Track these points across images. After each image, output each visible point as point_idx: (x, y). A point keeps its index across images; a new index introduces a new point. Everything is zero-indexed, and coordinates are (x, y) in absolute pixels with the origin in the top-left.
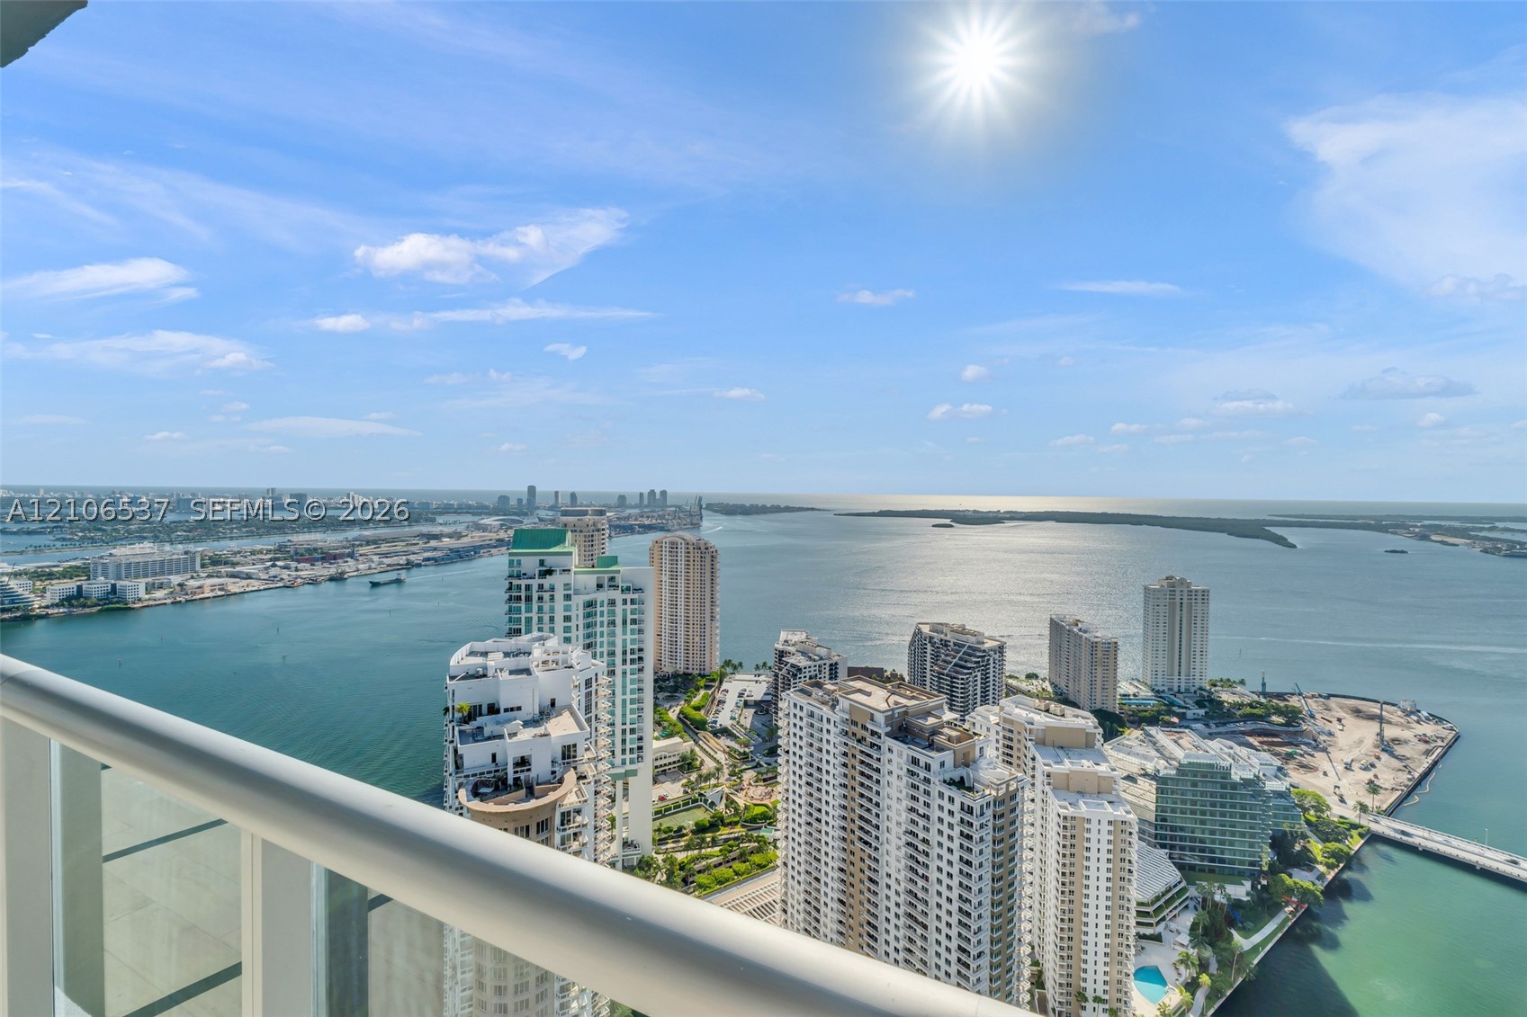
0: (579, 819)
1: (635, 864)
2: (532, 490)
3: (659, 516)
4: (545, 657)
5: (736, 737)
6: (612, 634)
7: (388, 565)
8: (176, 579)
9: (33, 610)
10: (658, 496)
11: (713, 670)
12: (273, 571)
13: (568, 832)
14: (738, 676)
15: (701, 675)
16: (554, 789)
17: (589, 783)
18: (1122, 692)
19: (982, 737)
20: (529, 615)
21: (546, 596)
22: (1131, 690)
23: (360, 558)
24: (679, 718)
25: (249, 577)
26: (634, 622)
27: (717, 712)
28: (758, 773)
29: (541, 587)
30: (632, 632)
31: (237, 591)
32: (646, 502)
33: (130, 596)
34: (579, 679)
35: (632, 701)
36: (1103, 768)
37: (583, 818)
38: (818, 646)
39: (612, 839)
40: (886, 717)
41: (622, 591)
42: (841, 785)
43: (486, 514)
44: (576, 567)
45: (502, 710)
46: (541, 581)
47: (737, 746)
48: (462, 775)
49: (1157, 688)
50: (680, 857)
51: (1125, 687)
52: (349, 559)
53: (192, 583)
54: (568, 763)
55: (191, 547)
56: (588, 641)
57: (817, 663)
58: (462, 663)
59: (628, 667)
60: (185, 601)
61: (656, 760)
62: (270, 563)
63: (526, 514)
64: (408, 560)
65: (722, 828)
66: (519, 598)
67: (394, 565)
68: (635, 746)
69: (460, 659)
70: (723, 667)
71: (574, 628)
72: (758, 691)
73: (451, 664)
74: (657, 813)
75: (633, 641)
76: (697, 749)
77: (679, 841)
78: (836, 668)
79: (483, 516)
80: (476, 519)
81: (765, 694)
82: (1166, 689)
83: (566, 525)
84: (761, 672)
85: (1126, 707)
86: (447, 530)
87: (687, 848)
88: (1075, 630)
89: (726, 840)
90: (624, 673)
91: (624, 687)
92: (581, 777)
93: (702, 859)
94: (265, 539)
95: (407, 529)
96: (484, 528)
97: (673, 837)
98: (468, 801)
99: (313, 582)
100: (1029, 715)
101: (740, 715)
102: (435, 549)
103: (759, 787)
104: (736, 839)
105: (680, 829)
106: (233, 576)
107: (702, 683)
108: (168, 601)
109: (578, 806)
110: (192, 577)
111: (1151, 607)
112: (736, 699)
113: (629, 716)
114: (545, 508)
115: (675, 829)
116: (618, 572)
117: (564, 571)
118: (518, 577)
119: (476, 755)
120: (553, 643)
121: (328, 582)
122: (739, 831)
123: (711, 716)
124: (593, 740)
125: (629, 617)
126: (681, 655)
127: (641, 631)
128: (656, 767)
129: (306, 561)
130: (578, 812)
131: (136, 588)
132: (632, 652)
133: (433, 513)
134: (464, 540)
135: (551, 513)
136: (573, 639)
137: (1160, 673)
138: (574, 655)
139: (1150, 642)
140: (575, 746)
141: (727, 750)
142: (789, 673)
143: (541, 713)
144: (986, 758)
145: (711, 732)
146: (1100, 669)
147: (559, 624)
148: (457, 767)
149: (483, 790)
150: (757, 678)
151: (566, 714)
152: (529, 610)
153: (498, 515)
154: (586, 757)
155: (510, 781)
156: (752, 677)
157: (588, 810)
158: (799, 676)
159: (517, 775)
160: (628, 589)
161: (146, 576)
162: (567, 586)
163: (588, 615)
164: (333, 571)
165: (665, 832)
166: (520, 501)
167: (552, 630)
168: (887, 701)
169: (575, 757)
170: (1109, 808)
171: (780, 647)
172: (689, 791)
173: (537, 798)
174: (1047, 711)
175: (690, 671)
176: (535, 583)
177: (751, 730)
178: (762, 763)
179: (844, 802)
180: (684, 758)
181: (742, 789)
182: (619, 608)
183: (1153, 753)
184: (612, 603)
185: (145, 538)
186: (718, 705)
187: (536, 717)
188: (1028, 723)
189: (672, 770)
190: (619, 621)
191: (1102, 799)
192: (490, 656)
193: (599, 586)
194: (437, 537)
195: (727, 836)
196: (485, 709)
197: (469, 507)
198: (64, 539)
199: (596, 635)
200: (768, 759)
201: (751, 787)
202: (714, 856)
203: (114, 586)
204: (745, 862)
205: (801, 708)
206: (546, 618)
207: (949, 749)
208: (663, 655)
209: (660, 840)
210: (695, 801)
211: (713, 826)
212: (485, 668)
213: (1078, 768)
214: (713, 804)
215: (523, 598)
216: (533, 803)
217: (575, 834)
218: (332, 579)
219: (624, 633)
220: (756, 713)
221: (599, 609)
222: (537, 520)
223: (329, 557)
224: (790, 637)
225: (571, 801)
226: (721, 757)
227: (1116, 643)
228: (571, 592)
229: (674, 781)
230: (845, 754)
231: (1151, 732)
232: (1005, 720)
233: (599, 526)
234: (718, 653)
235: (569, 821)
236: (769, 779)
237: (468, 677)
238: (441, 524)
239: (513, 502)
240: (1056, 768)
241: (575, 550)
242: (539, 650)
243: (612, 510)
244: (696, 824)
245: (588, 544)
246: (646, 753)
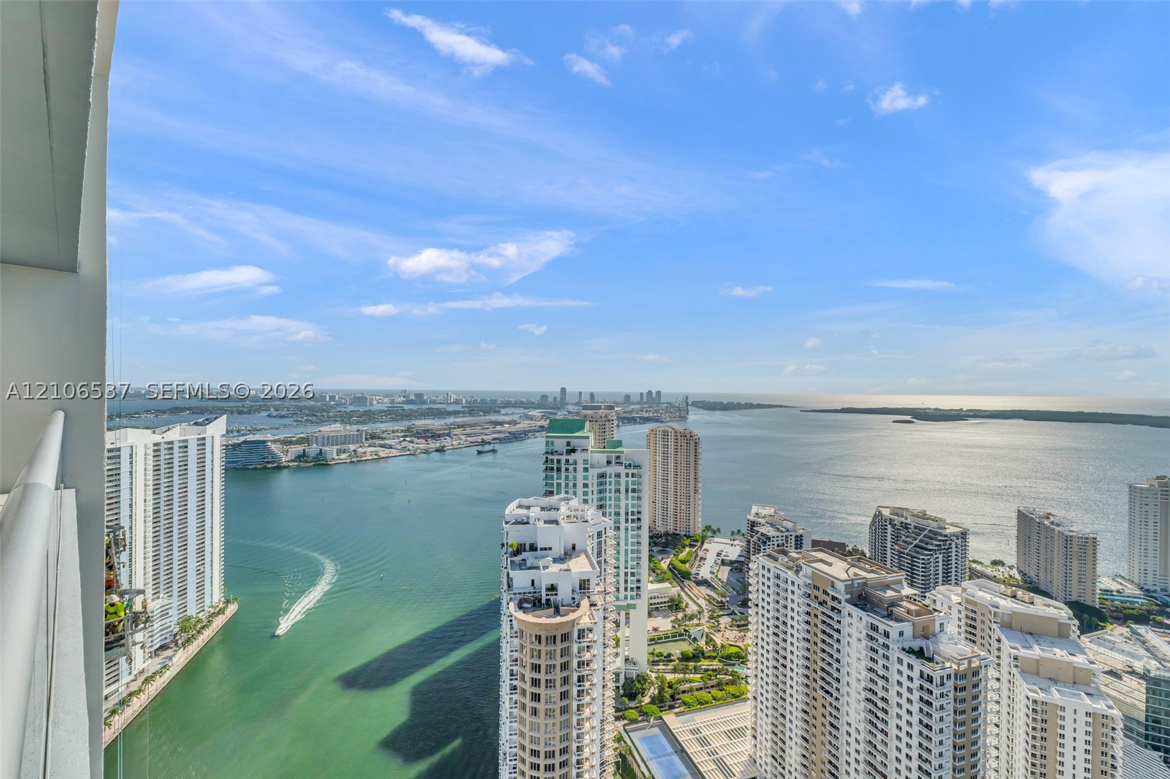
0: (590, 635)
1: (634, 678)
2: (563, 390)
3: (655, 410)
4: (569, 513)
5: (715, 588)
6: (618, 499)
7: (471, 442)
8: (352, 447)
9: (282, 463)
10: (654, 395)
11: (696, 532)
12: (404, 444)
13: (583, 644)
14: (716, 539)
15: (688, 537)
16: (573, 611)
17: (598, 610)
18: (1103, 587)
19: (942, 614)
20: (559, 481)
21: (571, 468)
22: (1114, 586)
23: (454, 437)
24: (668, 567)
25: (390, 447)
26: (634, 491)
27: (699, 566)
28: (733, 619)
29: (567, 461)
30: (633, 498)
31: (384, 456)
32: (645, 400)
33: (329, 457)
34: (593, 531)
35: (633, 551)
36: (1079, 659)
37: (594, 636)
38: (785, 520)
39: (617, 655)
40: (845, 585)
41: (625, 466)
42: (804, 639)
43: (533, 408)
44: (592, 447)
45: (539, 549)
46: (568, 457)
47: (715, 596)
48: (512, 592)
49: (1146, 587)
50: (670, 677)
51: (1105, 583)
52: (447, 438)
53: (360, 450)
54: (583, 593)
55: (361, 427)
56: (600, 503)
57: (784, 534)
58: (513, 513)
59: (630, 525)
60: (357, 460)
61: (651, 598)
62: (402, 439)
63: (559, 408)
64: (482, 439)
65: (703, 660)
66: (552, 469)
67: (474, 442)
68: (635, 586)
69: (512, 510)
70: (704, 531)
71: (590, 493)
72: (734, 552)
73: (506, 513)
74: (651, 640)
75: (633, 506)
76: (683, 594)
77: (668, 665)
78: (801, 540)
79: (531, 409)
80: (526, 411)
81: (739, 556)
82: (1158, 589)
83: (585, 417)
84: (736, 537)
85: (1108, 603)
86: (507, 419)
87: (675, 671)
88: (1046, 522)
89: (706, 670)
90: (627, 529)
91: (626, 540)
92: (593, 605)
93: (687, 682)
94: (400, 423)
95: (482, 418)
96: (531, 418)
97: (663, 661)
98: (515, 612)
99: (427, 452)
100: (994, 599)
101: (718, 571)
102: (500, 432)
103: (734, 631)
104: (714, 670)
105: (669, 655)
106: (382, 446)
107: (687, 542)
108: (348, 461)
109: (590, 626)
110: (361, 446)
111: (1137, 505)
112: (715, 557)
113: (630, 563)
114: (572, 404)
115: (665, 655)
116: (622, 452)
117: (583, 450)
118: (552, 453)
119: (521, 579)
120: (574, 503)
121: (435, 453)
122: (716, 664)
123: (695, 569)
124: (602, 578)
125: (631, 487)
126: (671, 519)
127: (639, 498)
128: (651, 604)
129: (423, 438)
130: (591, 630)
131: (332, 452)
132: (633, 514)
133: (499, 407)
134: (518, 426)
135: (576, 408)
136: (590, 501)
137: (1150, 572)
138: (589, 513)
139: (1137, 540)
140: (588, 580)
141: (707, 597)
142: (759, 541)
143: (566, 554)
144: (946, 633)
145: (694, 582)
146: (1075, 564)
147: (580, 489)
148: (509, 587)
149: (525, 605)
150: (732, 542)
151: (583, 556)
152: (559, 478)
153: (540, 409)
154: (596, 590)
155: (544, 601)
156: (728, 541)
157: (598, 629)
158: (768, 543)
159: (548, 597)
160: (630, 465)
161: (337, 445)
162: (585, 461)
163: (600, 484)
164: (437, 445)
165: (658, 656)
166: (555, 398)
167: (575, 494)
168: (847, 571)
169: (588, 589)
170: (1087, 700)
171: (751, 518)
172: (677, 626)
173: (562, 616)
174: (1014, 597)
175: (678, 532)
176: (563, 458)
177: (727, 584)
178: (736, 612)
179: (806, 654)
180: (672, 600)
181: (719, 631)
182: (623, 480)
183: (1142, 652)
184: (618, 475)
185: (337, 421)
186: (700, 561)
187: (562, 556)
188: (993, 606)
189: (663, 608)
190: (623, 489)
191: (1078, 690)
192: (532, 509)
193: (609, 463)
194: (501, 424)
195: (707, 667)
196: (527, 547)
197: (522, 403)
198: (297, 421)
199: (606, 499)
200: (741, 609)
201: (727, 630)
202: (697, 681)
203: (321, 450)
204: (721, 690)
205: (769, 570)
206: (571, 484)
207: (908, 621)
208: (657, 518)
209: (653, 661)
210: (681, 635)
211: (697, 656)
212: (528, 518)
213: (1050, 656)
214: (695, 639)
215: (555, 469)
216: (558, 620)
217: (588, 647)
218: (437, 450)
219: (627, 499)
220: (731, 570)
221: (608, 480)
222: (566, 413)
223: (436, 436)
224: (760, 511)
225: (585, 622)
226: (702, 602)
227: (1095, 539)
228: (588, 466)
229: (664, 617)
230: (808, 613)
231: (1139, 631)
232: (968, 601)
233: (610, 418)
234: (700, 520)
235: (584, 636)
236: (742, 626)
237: (517, 523)
238: (504, 415)
239: (551, 400)
240: (1023, 652)
241: (591, 435)
242: (565, 507)
243: (619, 405)
244: (682, 653)
245: (601, 431)
246: (643, 592)
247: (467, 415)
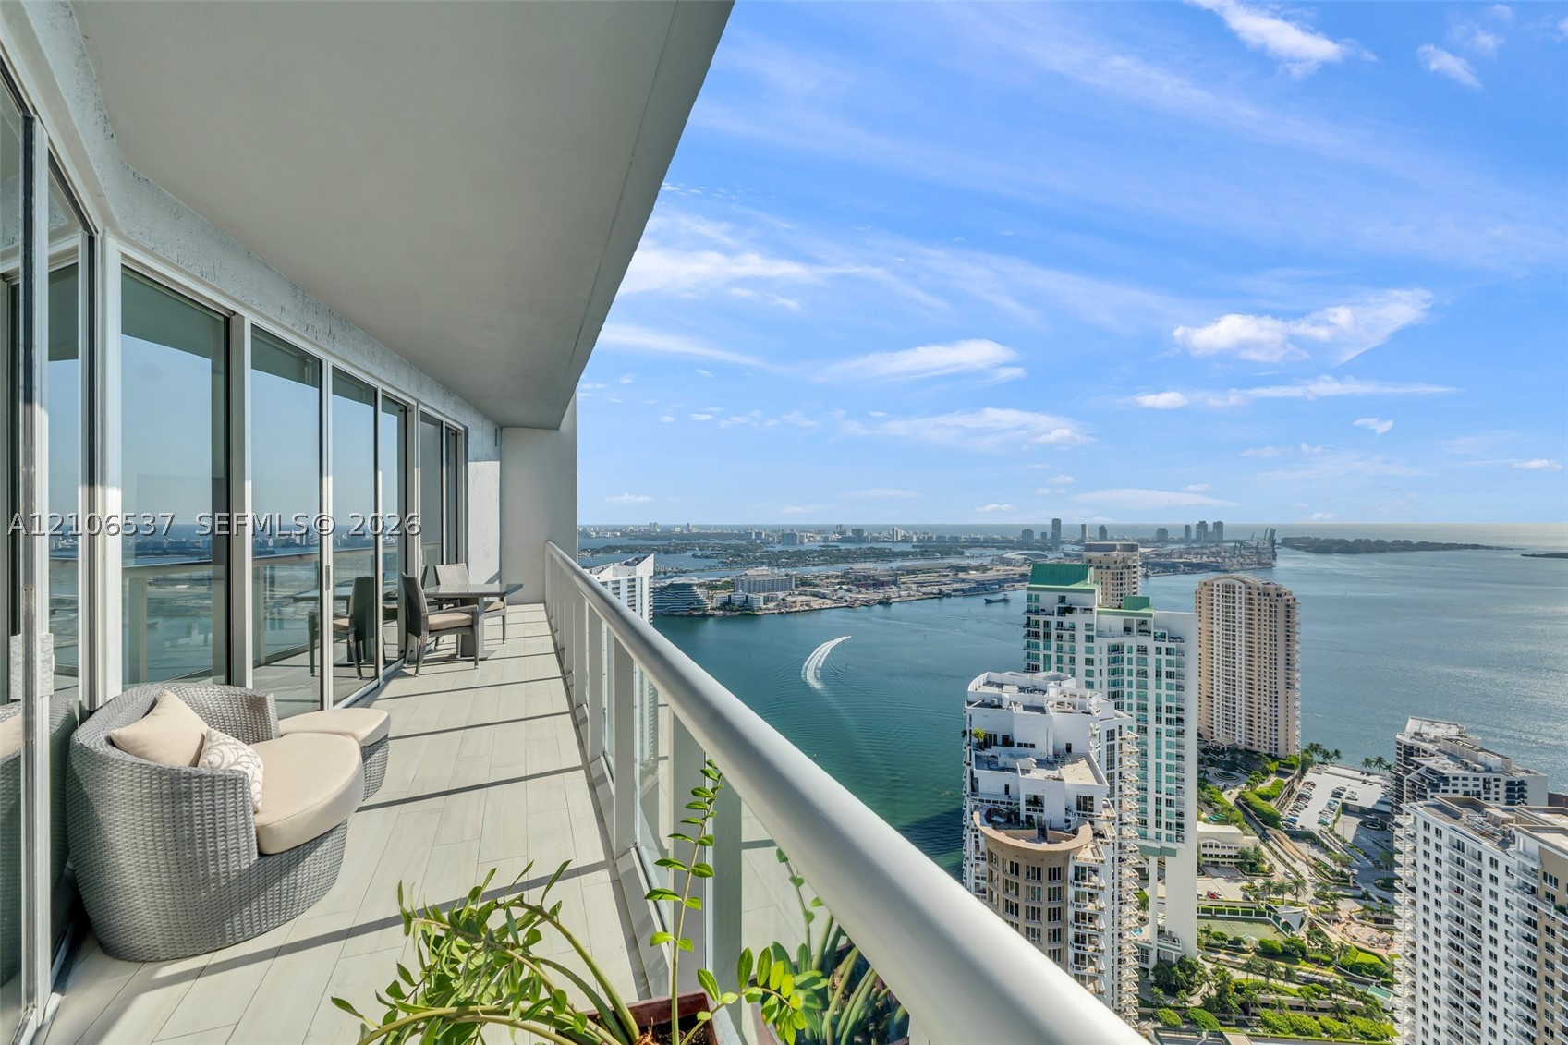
0: (1095, 879)
1: (1174, 961)
2: (1056, 523)
3: (1213, 553)
4: (1061, 698)
5: (1327, 849)
6: (1142, 686)
7: (924, 594)
8: (781, 595)
9: (707, 610)
10: (1210, 529)
11: (1290, 752)
12: (841, 593)
13: (1082, 889)
14: (1331, 769)
15: (1275, 759)
16: (1068, 839)
17: (1107, 843)
20: (1047, 653)
21: (1066, 635)
23: (902, 586)
24: (1237, 803)
25: (824, 596)
26: (1170, 675)
27: (1296, 808)
28: (1365, 907)
29: (1060, 625)
30: (1169, 687)
31: (817, 607)
32: (1193, 535)
33: (755, 606)
34: (1101, 728)
35: (1169, 768)
37: (1100, 880)
38: (1482, 750)
39: (1143, 920)
41: (1155, 637)
42: (1522, 968)
43: (1010, 548)
44: (1099, 606)
45: (1016, 745)
46: (1060, 619)
47: (1329, 862)
48: (978, 798)
50: (1238, 976)
52: (893, 586)
53: (789, 598)
54: (1083, 815)
55: (790, 571)
56: (1114, 689)
57: (1481, 776)
58: (979, 690)
59: (1164, 727)
60: (786, 612)
61: (1205, 846)
62: (837, 587)
63: (1050, 549)
64: (939, 590)
65: (1303, 962)
66: (1037, 635)
67: (929, 594)
68: (1173, 821)
69: (977, 686)
70: (1306, 751)
71: (1097, 673)
72: (1370, 794)
73: (969, 690)
74: (1204, 911)
75: (1169, 698)
76: (1264, 849)
77: (1235, 956)
78: (1521, 790)
79: (1008, 550)
80: (1000, 552)
81: (1379, 802)
83: (1090, 561)
84: (1375, 769)
86: (974, 562)
87: (1248, 968)
89: (1308, 981)
90: (1158, 733)
91: (1158, 748)
92: (1098, 835)
93: (1271, 990)
94: (835, 566)
95: (940, 561)
96: (1008, 562)
97: (1226, 948)
98: (982, 825)
99: (867, 604)
101: (1335, 821)
102: (963, 581)
103: (1367, 928)
104: (1327, 984)
105: (1237, 941)
106: (814, 595)
107: (1274, 766)
108: (776, 611)
109: (1094, 864)
110: (790, 594)
112: (1328, 798)
113: (1165, 786)
114: (1070, 543)
115: (1230, 938)
116: (1150, 615)
117: (1085, 609)
118: (1037, 612)
119: (991, 782)
120: (1070, 684)
121: (877, 606)
122: (1328, 974)
123: (1287, 812)
124: (1116, 799)
125: (1165, 669)
126: (1241, 726)
127: (1180, 688)
128: (1205, 855)
129: (863, 586)
130: (1095, 872)
131: (758, 599)
132: (1169, 710)
133: (962, 547)
134: (990, 573)
135: (1077, 548)
136: (1097, 685)
138: (1094, 701)
140: (1091, 799)
141: (1313, 862)
142: (1423, 781)
143: (1056, 755)
145: (1286, 832)
147: (1081, 667)
148: (973, 789)
149: (996, 818)
150: (1364, 777)
151: (1083, 763)
152: (1048, 648)
153: (1022, 549)
154: (1104, 814)
155: (1023, 818)
156: (1357, 775)
157: (1107, 870)
158: (1443, 787)
159: (1030, 813)
160: (1163, 636)
161: (764, 592)
162: (1089, 626)
163: (1114, 661)
164: (881, 595)
165: (1217, 938)
166: (1044, 535)
167: (1073, 673)
169: (1091, 810)
171: (1407, 740)
172: (1252, 898)
173: (1049, 842)
175: (1255, 748)
176: (1054, 620)
177: (1353, 846)
178: (1373, 896)
180: (1244, 855)
181: (1335, 921)
182: (1152, 658)
184: (1142, 650)
185: (763, 563)
186: (1298, 800)
187: (1051, 759)
189: (1227, 865)
190: (1151, 671)
192: (1005, 688)
193: (1127, 630)
194: (965, 569)
195: (1311, 976)
196: (999, 740)
197: (994, 541)
198: (722, 562)
199: (1123, 684)
200: (1385, 894)
201: (1352, 923)
202: (1290, 994)
203: (747, 597)
204: (1341, 1020)
205: (1439, 833)
206: (1066, 658)
208: (1215, 722)
209: (1207, 945)
210: (1259, 913)
211: (1291, 953)
212: (1000, 699)
214: (1287, 926)
215: (1042, 634)
216: (1043, 846)
217: (1091, 894)
218: (881, 603)
219: (1159, 687)
220: (1360, 823)
221: (1126, 655)
222: (1062, 555)
223: (878, 584)
224: (1425, 729)
225: (1086, 857)
226: (1305, 871)
228: (1094, 633)
229: (1229, 879)
230: (1529, 922)
233: (1130, 563)
234: (1298, 732)
235: (1084, 878)
236: (1385, 922)
237: (984, 705)
238: (969, 557)
239: (1037, 536)
241: (1098, 588)
242: (1055, 690)
243: (1148, 545)
244: (1262, 943)
245: (1115, 582)
246: (1187, 832)
247: (919, 557)
